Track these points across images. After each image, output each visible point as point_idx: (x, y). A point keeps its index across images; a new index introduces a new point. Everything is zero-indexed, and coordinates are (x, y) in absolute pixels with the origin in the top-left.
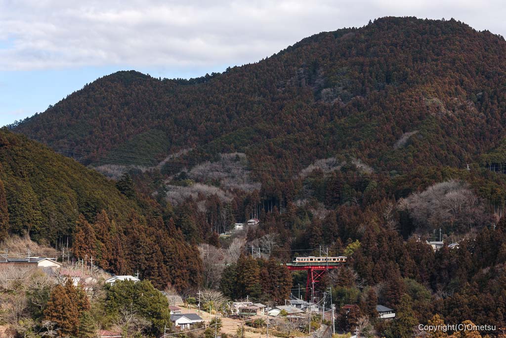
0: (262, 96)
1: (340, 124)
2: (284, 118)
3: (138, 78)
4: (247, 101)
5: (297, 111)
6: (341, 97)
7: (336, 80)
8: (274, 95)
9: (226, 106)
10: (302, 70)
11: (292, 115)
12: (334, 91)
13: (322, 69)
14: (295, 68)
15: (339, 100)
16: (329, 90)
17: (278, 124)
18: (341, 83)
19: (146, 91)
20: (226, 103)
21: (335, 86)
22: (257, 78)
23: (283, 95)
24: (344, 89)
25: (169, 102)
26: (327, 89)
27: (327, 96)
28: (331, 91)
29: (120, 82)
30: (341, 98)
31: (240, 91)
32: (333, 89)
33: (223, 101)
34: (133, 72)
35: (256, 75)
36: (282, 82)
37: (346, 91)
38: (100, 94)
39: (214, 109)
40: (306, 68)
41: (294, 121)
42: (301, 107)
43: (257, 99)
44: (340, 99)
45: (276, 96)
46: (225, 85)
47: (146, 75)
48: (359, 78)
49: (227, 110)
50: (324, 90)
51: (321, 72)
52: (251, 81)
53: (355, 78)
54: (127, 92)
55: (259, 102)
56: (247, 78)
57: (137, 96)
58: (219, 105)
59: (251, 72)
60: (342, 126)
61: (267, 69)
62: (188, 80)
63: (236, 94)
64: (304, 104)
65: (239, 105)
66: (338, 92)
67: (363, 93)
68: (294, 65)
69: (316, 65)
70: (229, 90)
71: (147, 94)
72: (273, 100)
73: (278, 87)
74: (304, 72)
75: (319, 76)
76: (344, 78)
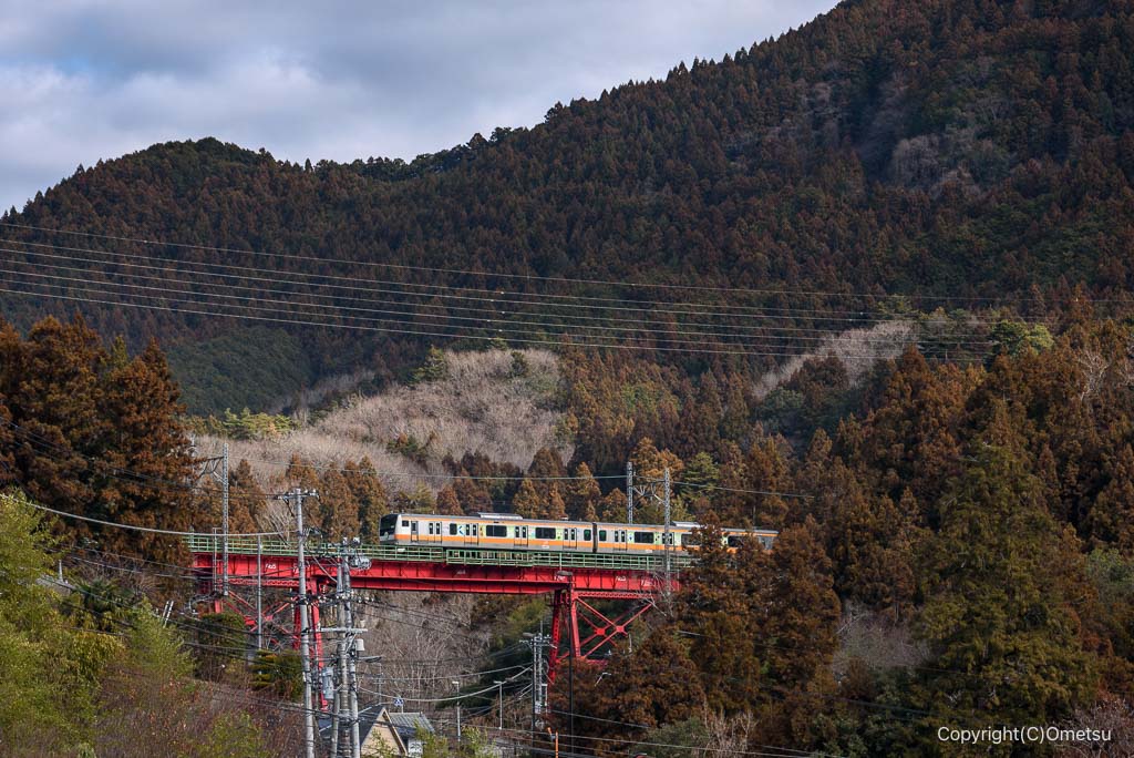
0: (667, 187)
1: (954, 241)
2: (742, 246)
3: (223, 164)
4: (608, 208)
5: (794, 223)
6: (969, 164)
7: (949, 103)
8: (713, 181)
9: (530, 230)
10: (824, 91)
11: (776, 237)
12: (943, 145)
13: (897, 76)
14: (801, 83)
15: (960, 175)
16: (920, 142)
17: (716, 270)
18: (970, 115)
19: (250, 207)
20: (530, 217)
21: (948, 128)
22: (652, 128)
23: (747, 180)
24: (980, 137)
25: (328, 238)
26: (914, 140)
27: (915, 164)
28: (932, 145)
29: (158, 180)
30: (971, 172)
31: (587, 175)
32: (935, 139)
33: (520, 212)
34: (208, 144)
35: (651, 117)
36: (746, 135)
37: (988, 144)
38: (80, 222)
39: (485, 243)
40: (842, 83)
41: (780, 259)
42: (809, 206)
43: (649, 197)
44: (967, 175)
45: (723, 185)
46: (535, 160)
47: (257, 152)
48: (1038, 94)
49: (534, 243)
50: (905, 144)
51: (897, 87)
52: (631, 138)
53: (1027, 95)
54: (180, 213)
55: (656, 212)
56: (616, 130)
57: (216, 226)
58: (506, 229)
59: (634, 108)
60: (962, 248)
61: (693, 93)
62: (408, 162)
63: (571, 186)
64: (823, 198)
65: (579, 224)
66: (958, 145)
67: (1056, 146)
68: (795, 75)
69: (877, 70)
70: (547, 177)
71: (251, 217)
72: (709, 198)
73: (733, 155)
74: (835, 98)
75: (888, 100)
76: (983, 96)
